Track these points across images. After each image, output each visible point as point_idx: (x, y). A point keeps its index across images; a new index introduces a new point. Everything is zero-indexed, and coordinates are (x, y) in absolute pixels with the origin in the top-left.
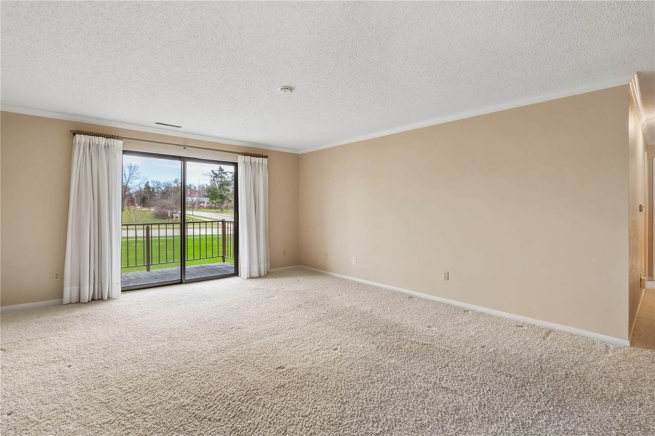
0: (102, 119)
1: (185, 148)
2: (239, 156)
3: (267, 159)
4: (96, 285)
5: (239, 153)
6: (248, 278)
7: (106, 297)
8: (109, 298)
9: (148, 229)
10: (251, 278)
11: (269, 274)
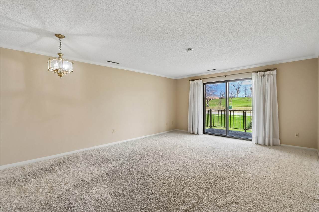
0: (195, 74)
1: (225, 77)
2: (253, 74)
3: (276, 70)
4: (193, 129)
5: (254, 72)
6: (256, 144)
7: (196, 133)
8: (197, 134)
9: (245, 113)
10: (258, 144)
11: (273, 145)
